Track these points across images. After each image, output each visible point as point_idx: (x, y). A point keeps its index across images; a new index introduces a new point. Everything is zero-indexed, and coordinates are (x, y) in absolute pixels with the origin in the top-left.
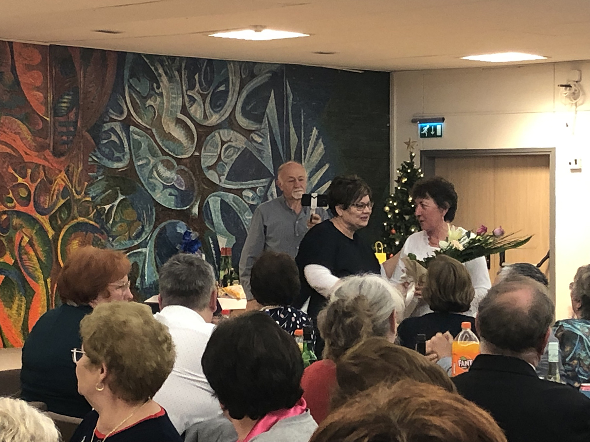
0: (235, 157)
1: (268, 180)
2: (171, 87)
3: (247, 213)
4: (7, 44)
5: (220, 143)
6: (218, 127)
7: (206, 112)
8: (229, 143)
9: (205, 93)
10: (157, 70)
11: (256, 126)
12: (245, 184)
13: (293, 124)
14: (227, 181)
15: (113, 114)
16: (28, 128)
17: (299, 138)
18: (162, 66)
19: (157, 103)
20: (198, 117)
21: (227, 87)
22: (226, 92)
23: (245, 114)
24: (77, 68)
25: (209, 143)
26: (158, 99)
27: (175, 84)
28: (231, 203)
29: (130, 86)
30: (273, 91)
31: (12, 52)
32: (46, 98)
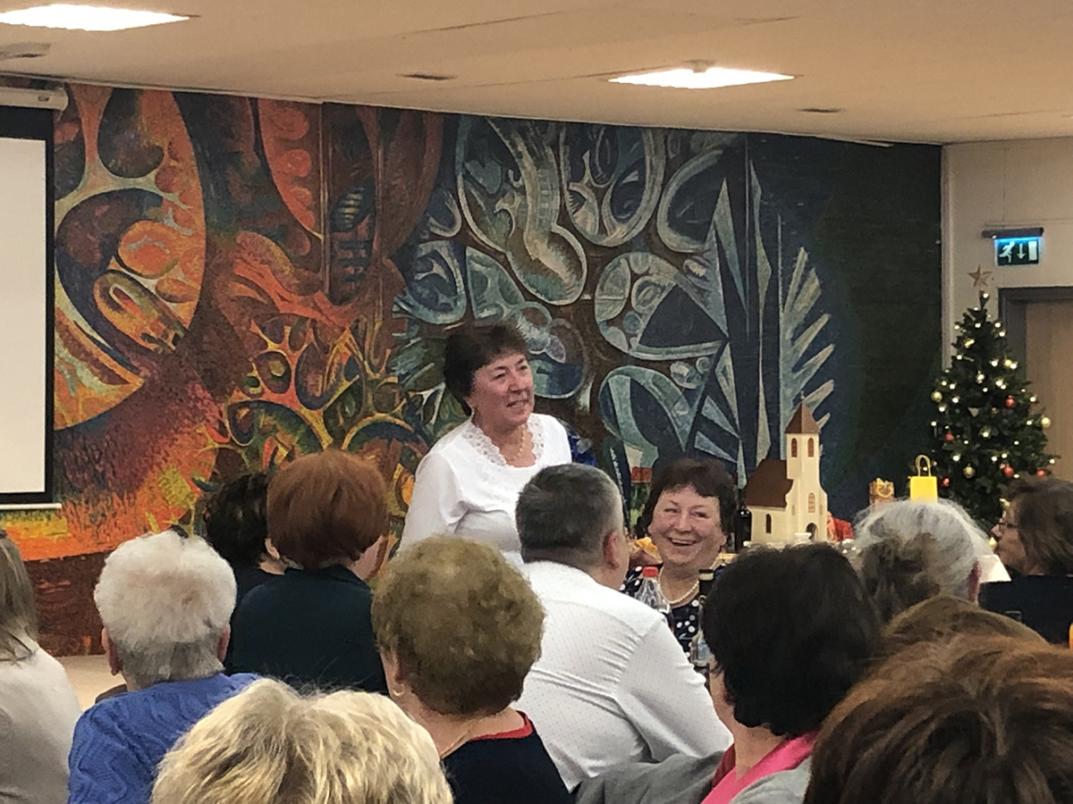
0: (656, 302)
1: (717, 344)
2: (540, 176)
3: (678, 404)
4: (248, 103)
5: (629, 277)
6: (627, 247)
7: (604, 221)
8: (647, 278)
9: (602, 186)
10: (514, 146)
11: (695, 247)
12: (677, 352)
13: (763, 241)
14: (642, 347)
15: (437, 227)
16: (285, 252)
17: (774, 266)
18: (524, 138)
19: (516, 205)
20: (588, 229)
21: (642, 174)
22: (640, 185)
23: (673, 223)
24: (373, 145)
25: (610, 278)
26: (518, 199)
27: (547, 171)
28: (651, 387)
29: (467, 176)
30: (725, 184)
31: (256, 116)
32: (317, 198)
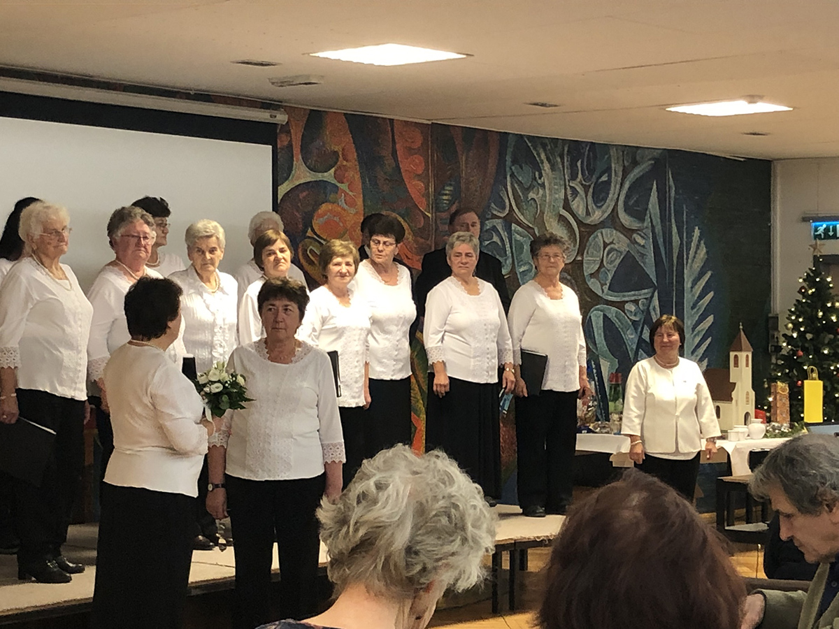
0: (618, 261)
1: (652, 289)
2: (554, 176)
3: (629, 331)
4: (388, 121)
5: (602, 245)
6: (602, 225)
7: (589, 207)
8: (612, 246)
9: (587, 184)
10: (539, 155)
11: (638, 225)
12: (629, 296)
13: (676, 222)
14: (610, 292)
15: (496, 210)
16: (409, 225)
17: (681, 239)
18: (545, 150)
19: (540, 195)
20: (580, 213)
21: (610, 176)
22: (608, 183)
23: (627, 209)
24: (460, 153)
25: (592, 246)
26: (541, 192)
27: (557, 172)
28: (614, 320)
29: (512, 175)
30: (655, 182)
31: (392, 130)
32: (427, 188)
